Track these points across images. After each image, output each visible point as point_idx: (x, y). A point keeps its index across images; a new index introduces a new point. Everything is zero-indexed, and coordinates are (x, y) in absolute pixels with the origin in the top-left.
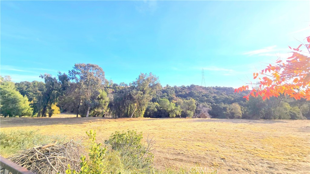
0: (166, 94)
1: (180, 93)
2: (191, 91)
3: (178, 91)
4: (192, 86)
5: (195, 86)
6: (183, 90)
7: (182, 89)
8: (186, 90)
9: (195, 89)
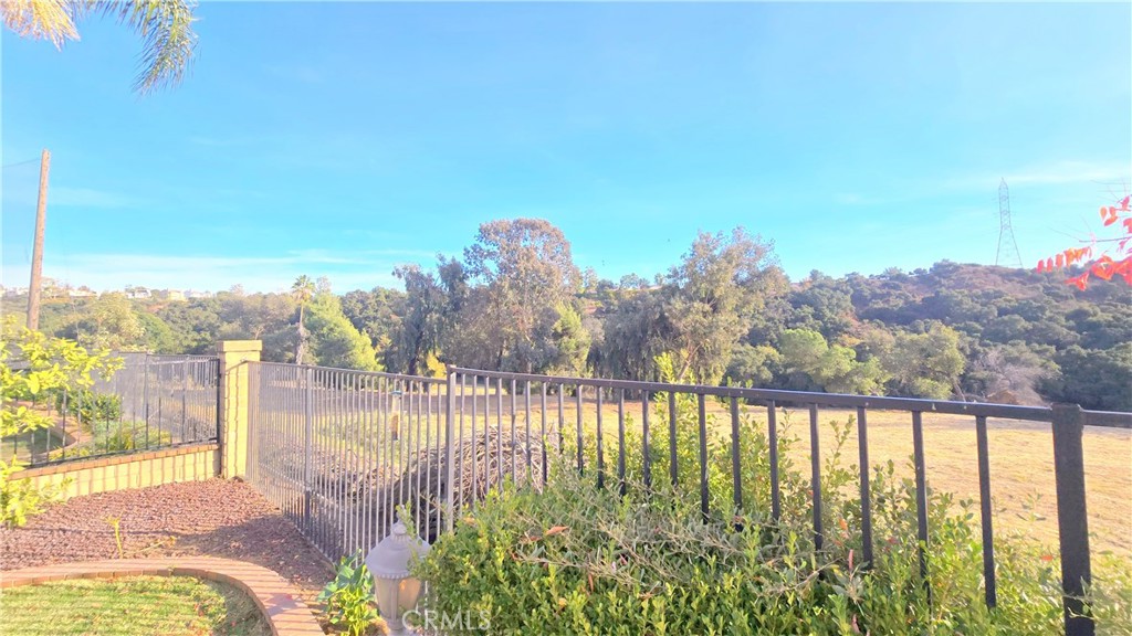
0: (811, 310)
1: (880, 305)
2: (937, 293)
3: (867, 293)
4: (944, 270)
5: (957, 268)
6: (892, 291)
7: (885, 285)
8: (907, 289)
9: (959, 284)
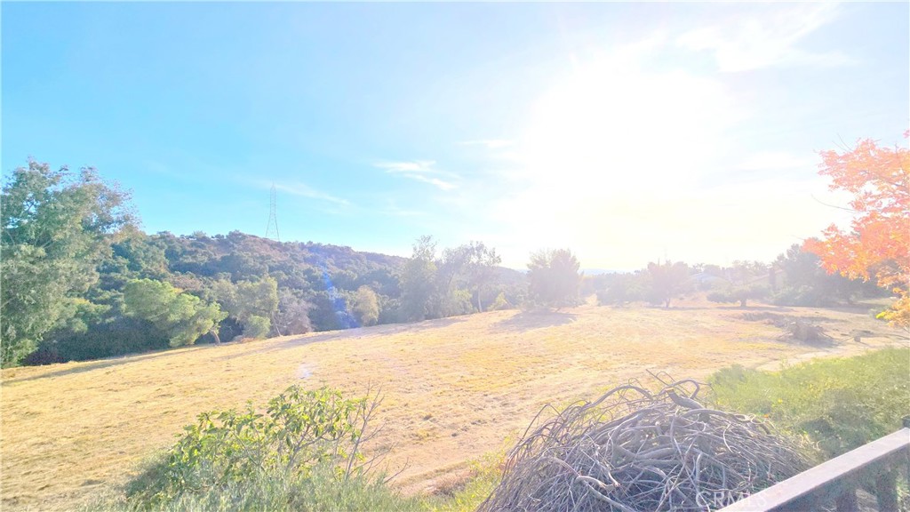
1: (190, 260)
2: (232, 254)
3: (178, 249)
4: (235, 237)
5: (244, 237)
6: (199, 250)
7: (193, 244)
8: (210, 249)
9: (246, 248)
